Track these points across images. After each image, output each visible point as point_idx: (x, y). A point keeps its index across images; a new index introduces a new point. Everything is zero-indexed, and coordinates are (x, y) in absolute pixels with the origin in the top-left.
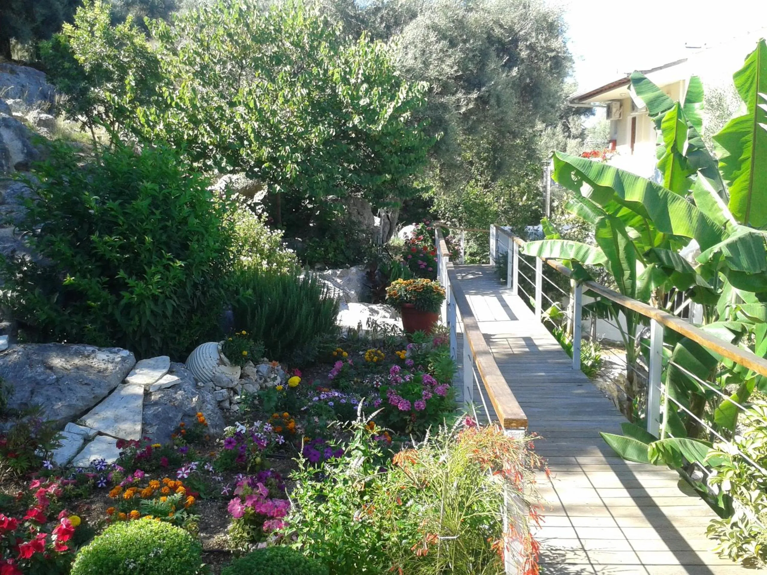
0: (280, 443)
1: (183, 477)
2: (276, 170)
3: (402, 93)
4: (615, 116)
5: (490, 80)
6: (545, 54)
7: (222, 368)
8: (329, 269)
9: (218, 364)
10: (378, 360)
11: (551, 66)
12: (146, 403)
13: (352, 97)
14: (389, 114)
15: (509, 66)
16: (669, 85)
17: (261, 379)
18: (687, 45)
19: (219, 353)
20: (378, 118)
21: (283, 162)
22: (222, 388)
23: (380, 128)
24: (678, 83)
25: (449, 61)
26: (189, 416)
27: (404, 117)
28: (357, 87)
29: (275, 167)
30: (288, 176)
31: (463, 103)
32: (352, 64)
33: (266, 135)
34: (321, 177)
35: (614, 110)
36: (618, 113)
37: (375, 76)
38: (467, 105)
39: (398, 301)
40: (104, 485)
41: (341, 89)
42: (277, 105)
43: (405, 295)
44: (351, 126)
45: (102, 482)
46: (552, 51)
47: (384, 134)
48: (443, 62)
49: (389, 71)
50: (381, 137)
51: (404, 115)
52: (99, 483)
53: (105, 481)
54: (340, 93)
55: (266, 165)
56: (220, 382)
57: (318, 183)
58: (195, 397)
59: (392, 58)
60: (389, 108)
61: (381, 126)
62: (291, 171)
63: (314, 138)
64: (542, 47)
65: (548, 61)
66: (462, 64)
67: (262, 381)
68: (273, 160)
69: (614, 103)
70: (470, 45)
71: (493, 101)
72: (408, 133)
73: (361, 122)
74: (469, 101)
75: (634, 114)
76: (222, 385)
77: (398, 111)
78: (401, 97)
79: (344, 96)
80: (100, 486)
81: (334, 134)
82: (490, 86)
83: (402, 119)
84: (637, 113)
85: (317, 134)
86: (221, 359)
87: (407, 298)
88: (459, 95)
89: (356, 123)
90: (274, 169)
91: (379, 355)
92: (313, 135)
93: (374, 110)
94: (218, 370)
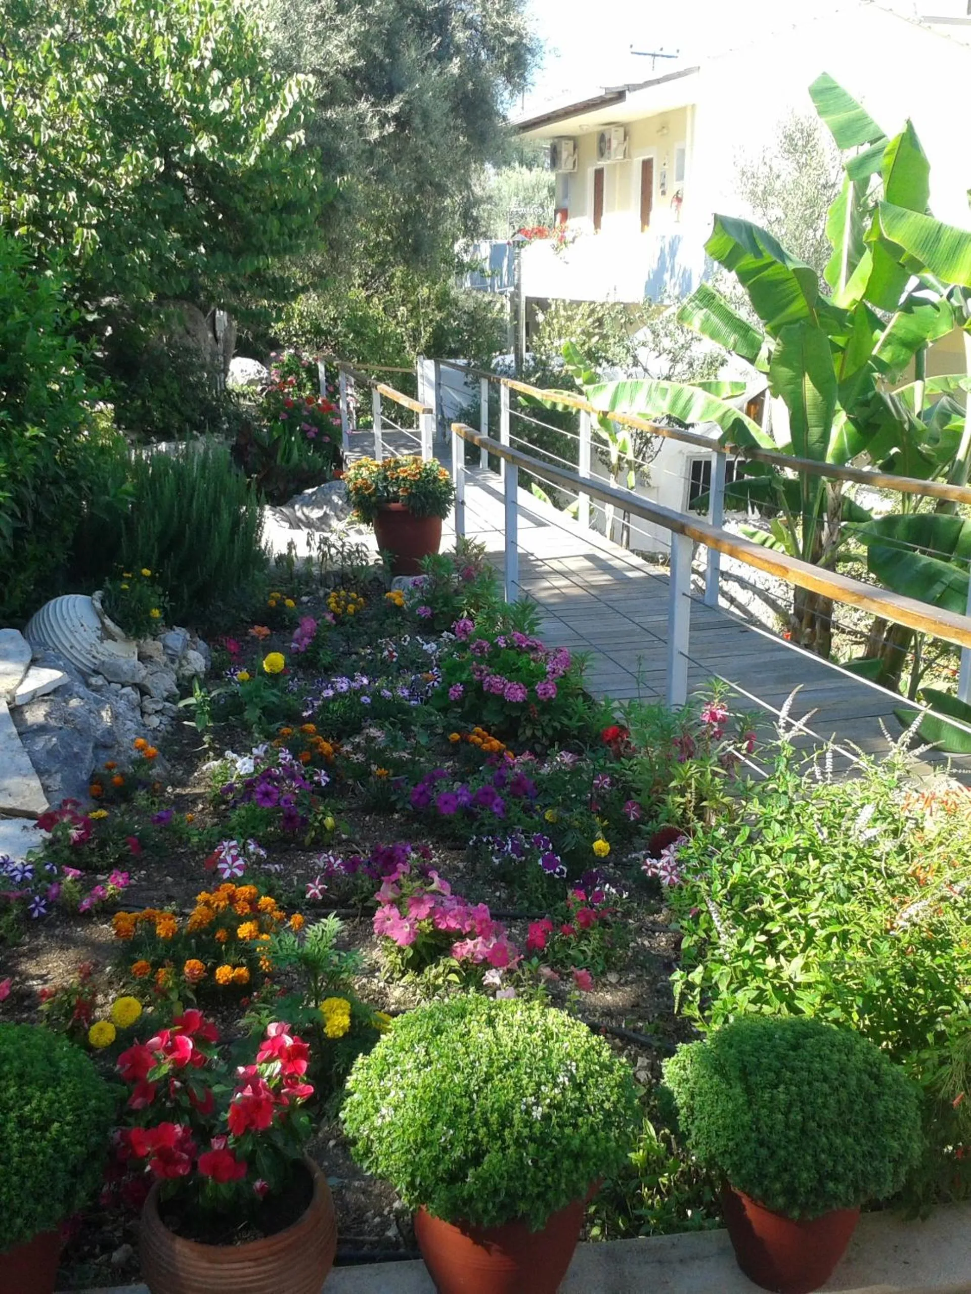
0: (324, 784)
1: (233, 875)
2: (44, 242)
3: (290, 91)
4: (566, 166)
5: (411, 80)
6: (498, 38)
7: (109, 645)
8: (159, 441)
9: (101, 639)
10: (356, 612)
11: (509, 61)
12: (22, 729)
13: (192, 96)
14: (271, 132)
15: (442, 56)
16: (663, 114)
17: (173, 662)
18: (633, 50)
19: (99, 616)
20: (246, 140)
21: (63, 225)
22: (123, 686)
23: (252, 160)
24: (684, 109)
25: (339, 39)
26: (106, 747)
27: (293, 141)
28: (201, 75)
29: (42, 236)
30: (77, 253)
31: (372, 120)
32: (185, 29)
33: (19, 167)
34: (141, 258)
35: (564, 155)
36: (571, 160)
37: (232, 56)
38: (382, 126)
39: (373, 499)
40: (43, 911)
41: (168, 80)
42: (43, 107)
43: (385, 488)
44: (192, 154)
45: (37, 905)
46: (511, 34)
47: (257, 173)
48: (326, 38)
49: (255, 47)
50: (251, 179)
51: (292, 136)
52: (33, 910)
53: (44, 902)
54: (167, 87)
55: (22, 230)
56: (116, 674)
57: (133, 269)
58: (103, 708)
59: (260, 22)
60: (270, 121)
61: (253, 157)
62: (84, 244)
63: (125, 176)
64: (495, 26)
65: (504, 52)
66: (361, 44)
67: (176, 666)
68: (37, 219)
69: (563, 142)
70: (376, 8)
71: (417, 121)
72: (298, 173)
73: (212, 148)
74: (384, 120)
75: (601, 164)
76: (123, 680)
77: (285, 129)
78: (290, 100)
79: (176, 94)
80: (36, 914)
81: (162, 169)
82: (413, 93)
83: (289, 144)
84: (608, 162)
85: (131, 168)
86: (104, 627)
87: (388, 492)
88: (363, 106)
89: (201, 149)
90: (38, 239)
91: (354, 601)
92: (121, 170)
93: (236, 123)
94: (101, 650)
